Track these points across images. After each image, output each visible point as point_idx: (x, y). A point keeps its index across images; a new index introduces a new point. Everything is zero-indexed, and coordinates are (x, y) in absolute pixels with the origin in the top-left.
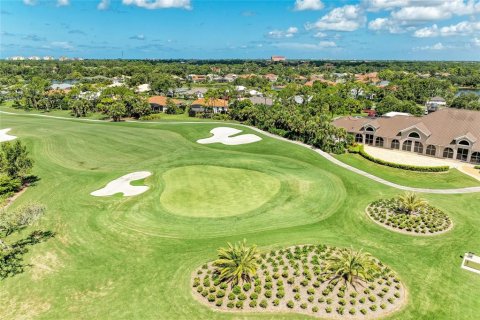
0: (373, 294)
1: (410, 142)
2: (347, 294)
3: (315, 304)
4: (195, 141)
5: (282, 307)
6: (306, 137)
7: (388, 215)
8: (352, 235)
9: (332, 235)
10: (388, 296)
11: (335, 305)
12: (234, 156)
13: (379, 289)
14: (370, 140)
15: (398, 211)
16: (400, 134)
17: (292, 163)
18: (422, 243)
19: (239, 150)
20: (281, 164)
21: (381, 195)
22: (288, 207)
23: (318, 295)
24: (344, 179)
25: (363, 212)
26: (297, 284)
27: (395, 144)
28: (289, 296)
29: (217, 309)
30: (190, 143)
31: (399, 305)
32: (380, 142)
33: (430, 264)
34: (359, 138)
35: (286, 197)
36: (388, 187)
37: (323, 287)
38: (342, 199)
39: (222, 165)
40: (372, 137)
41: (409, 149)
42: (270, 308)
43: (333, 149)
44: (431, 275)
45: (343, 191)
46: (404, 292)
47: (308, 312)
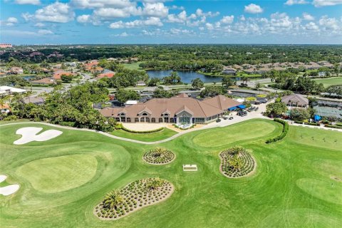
0: (164, 190)
1: (143, 118)
2: (156, 193)
3: (148, 201)
4: (12, 144)
5: (138, 208)
6: (89, 125)
7: (153, 158)
8: (144, 172)
9: (137, 175)
10: (169, 188)
11: (154, 199)
12: (53, 148)
13: (165, 188)
14: (123, 120)
15: (156, 156)
16: (138, 115)
17: (92, 144)
18: (169, 166)
19: (54, 143)
20: (86, 146)
21: (144, 150)
22: (108, 169)
23: (148, 198)
24: (124, 147)
25: (143, 161)
26: (139, 198)
27: (136, 120)
28: (139, 203)
29: (115, 219)
30: (9, 146)
31: (173, 190)
32: (129, 120)
33: (175, 173)
34: (118, 120)
35: (104, 165)
36: (144, 145)
37: (148, 195)
38: (130, 157)
39: (51, 156)
40: (124, 118)
41: (144, 121)
42: (135, 210)
43: (108, 130)
44: (177, 177)
45: (127, 153)
46: (172, 185)
47: (148, 205)
